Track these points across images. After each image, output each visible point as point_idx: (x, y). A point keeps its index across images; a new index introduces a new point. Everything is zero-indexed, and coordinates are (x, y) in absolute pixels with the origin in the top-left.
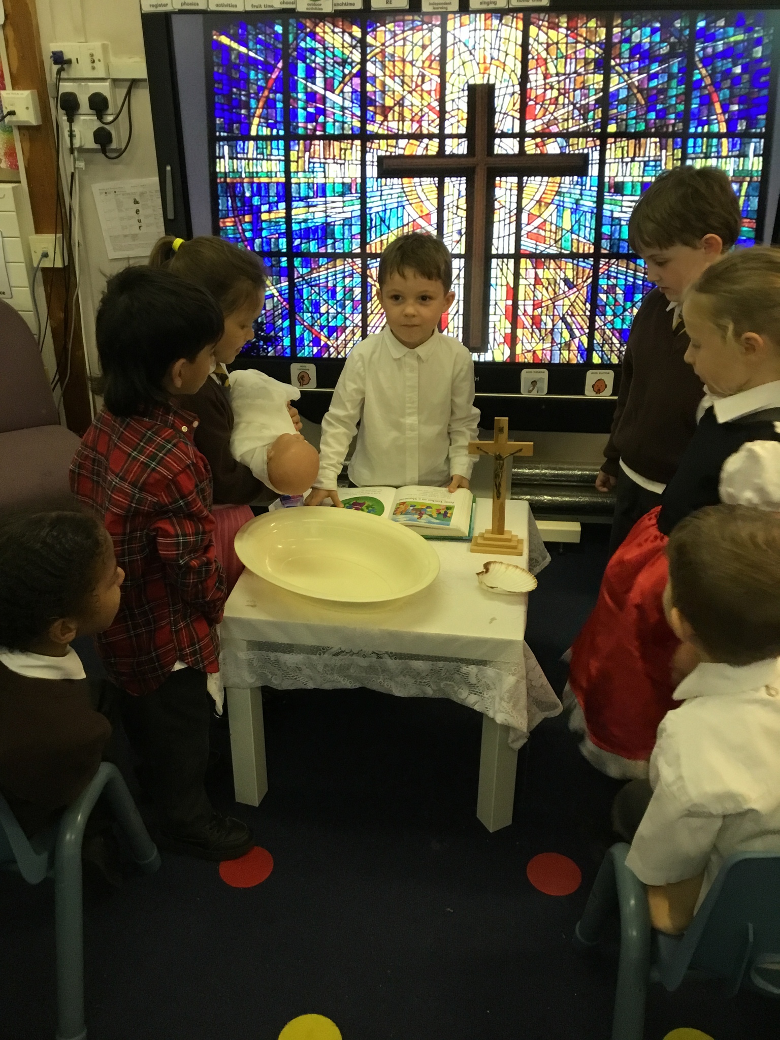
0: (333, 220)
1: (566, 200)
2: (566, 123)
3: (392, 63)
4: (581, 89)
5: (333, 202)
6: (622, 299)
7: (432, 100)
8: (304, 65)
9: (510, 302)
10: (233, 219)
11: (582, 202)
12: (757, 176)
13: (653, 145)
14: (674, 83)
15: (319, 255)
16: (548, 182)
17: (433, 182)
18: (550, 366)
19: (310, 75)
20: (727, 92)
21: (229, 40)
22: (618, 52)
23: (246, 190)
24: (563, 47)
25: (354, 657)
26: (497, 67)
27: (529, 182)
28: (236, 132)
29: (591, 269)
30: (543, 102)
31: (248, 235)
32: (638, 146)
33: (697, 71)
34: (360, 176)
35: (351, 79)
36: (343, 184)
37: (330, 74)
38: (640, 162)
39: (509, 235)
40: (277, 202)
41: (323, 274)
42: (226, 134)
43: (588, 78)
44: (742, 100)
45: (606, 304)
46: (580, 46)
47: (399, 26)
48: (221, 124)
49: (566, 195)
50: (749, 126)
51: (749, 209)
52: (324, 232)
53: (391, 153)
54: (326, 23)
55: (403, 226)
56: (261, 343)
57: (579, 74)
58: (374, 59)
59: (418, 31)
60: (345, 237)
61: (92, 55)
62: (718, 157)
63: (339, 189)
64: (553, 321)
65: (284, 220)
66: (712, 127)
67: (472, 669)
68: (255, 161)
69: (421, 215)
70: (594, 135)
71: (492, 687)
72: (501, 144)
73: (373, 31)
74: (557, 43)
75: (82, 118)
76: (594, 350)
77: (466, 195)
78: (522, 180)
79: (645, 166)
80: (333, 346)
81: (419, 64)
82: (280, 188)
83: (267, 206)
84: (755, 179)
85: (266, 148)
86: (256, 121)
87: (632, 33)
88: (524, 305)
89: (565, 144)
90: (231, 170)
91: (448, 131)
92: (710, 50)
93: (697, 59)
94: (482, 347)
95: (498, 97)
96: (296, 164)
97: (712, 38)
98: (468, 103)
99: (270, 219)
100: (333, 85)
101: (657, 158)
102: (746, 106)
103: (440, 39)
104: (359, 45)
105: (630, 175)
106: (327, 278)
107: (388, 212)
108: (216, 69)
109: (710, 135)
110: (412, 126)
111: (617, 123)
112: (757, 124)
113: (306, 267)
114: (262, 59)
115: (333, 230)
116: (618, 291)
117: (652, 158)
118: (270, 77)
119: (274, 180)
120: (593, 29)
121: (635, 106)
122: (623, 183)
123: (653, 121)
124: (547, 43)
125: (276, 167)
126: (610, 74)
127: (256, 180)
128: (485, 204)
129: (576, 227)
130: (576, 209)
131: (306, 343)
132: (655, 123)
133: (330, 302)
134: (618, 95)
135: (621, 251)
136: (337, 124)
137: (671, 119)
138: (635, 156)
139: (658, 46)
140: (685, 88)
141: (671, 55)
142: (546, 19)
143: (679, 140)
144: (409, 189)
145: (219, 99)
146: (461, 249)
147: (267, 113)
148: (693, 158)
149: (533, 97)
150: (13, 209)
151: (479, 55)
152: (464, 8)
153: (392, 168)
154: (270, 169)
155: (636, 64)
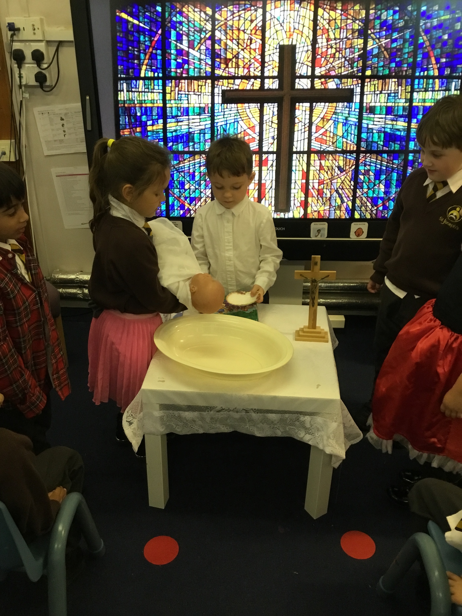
0: (193, 130)
1: (340, 117)
2: (340, 69)
3: (231, 31)
4: (349, 48)
5: (193, 119)
6: (373, 178)
7: (257, 54)
8: (175, 32)
9: (304, 181)
10: (129, 130)
11: (349, 119)
13: (393, 83)
14: (407, 45)
15: (184, 153)
16: (328, 106)
17: (256, 106)
18: (328, 220)
19: (179, 38)
20: (439, 50)
21: (126, 16)
22: (372, 25)
23: (138, 112)
24: (339, 22)
25: (231, 413)
26: (298, 34)
27: (316, 106)
28: (131, 74)
29: (354, 160)
30: (326, 56)
32: (384, 84)
33: (421, 38)
34: (210, 102)
35: (205, 41)
36: (200, 107)
37: (192, 38)
38: (385, 94)
39: (304, 139)
40: (158, 119)
41: (187, 164)
42: (124, 76)
43: (354, 41)
44: (448, 56)
45: (363, 182)
46: (349, 21)
47: (236, 8)
48: (122, 69)
49: (339, 114)
50: (452, 72)
52: (188, 138)
53: (230, 88)
54: (190, 5)
55: (238, 134)
57: (349, 39)
58: (220, 28)
59: (248, 11)
60: (201, 141)
61: (33, 25)
62: (432, 91)
63: (197, 111)
64: (330, 192)
65: (162, 130)
66: (429, 72)
67: (307, 418)
68: (143, 93)
69: (249, 127)
70: (357, 77)
71: (321, 429)
72: (300, 83)
73: (219, 10)
74: (335, 19)
75: (27, 65)
76: (356, 210)
77: (278, 114)
78: (313, 105)
79: (388, 96)
80: (193, 210)
81: (249, 32)
82: (159, 110)
83: (151, 122)
85: (151, 85)
86: (144, 67)
87: (381, 14)
88: (313, 183)
89: (339, 83)
90: (128, 99)
91: (266, 74)
92: (429, 25)
93: (421, 30)
94: (287, 209)
95: (298, 53)
96: (169, 95)
97: (429, 17)
98: (279, 57)
99: (153, 130)
100: (194, 45)
101: (395, 91)
102: (450, 60)
103: (262, 16)
104: (210, 19)
105: (379, 102)
106: (189, 167)
107: (228, 125)
108: (118, 34)
109: (428, 77)
110: (244, 71)
111: (371, 69)
112: (456, 70)
113: (176, 160)
114: (148, 28)
115: (193, 137)
116: (371, 173)
117: (392, 92)
118: (153, 40)
119: (156, 105)
120: (357, 11)
121: (382, 59)
122: (375, 107)
123: (393, 68)
124: (329, 19)
125: (157, 97)
126: (368, 39)
127: (144, 105)
128: (289, 120)
129: (345, 134)
130: (345, 123)
131: (176, 208)
132: (395, 70)
133: (191, 182)
134: (373, 52)
135: (373, 149)
136: (196, 70)
137: (404, 67)
138: (382, 90)
139: (397, 22)
140: (413, 48)
141: (405, 27)
142: (329, 4)
143: (409, 80)
144: (242, 111)
145: (120, 54)
146: (274, 148)
147: (152, 63)
148: (417, 92)
149: (320, 53)
151: (286, 26)
153: (230, 97)
154: (153, 98)
155: (384, 33)
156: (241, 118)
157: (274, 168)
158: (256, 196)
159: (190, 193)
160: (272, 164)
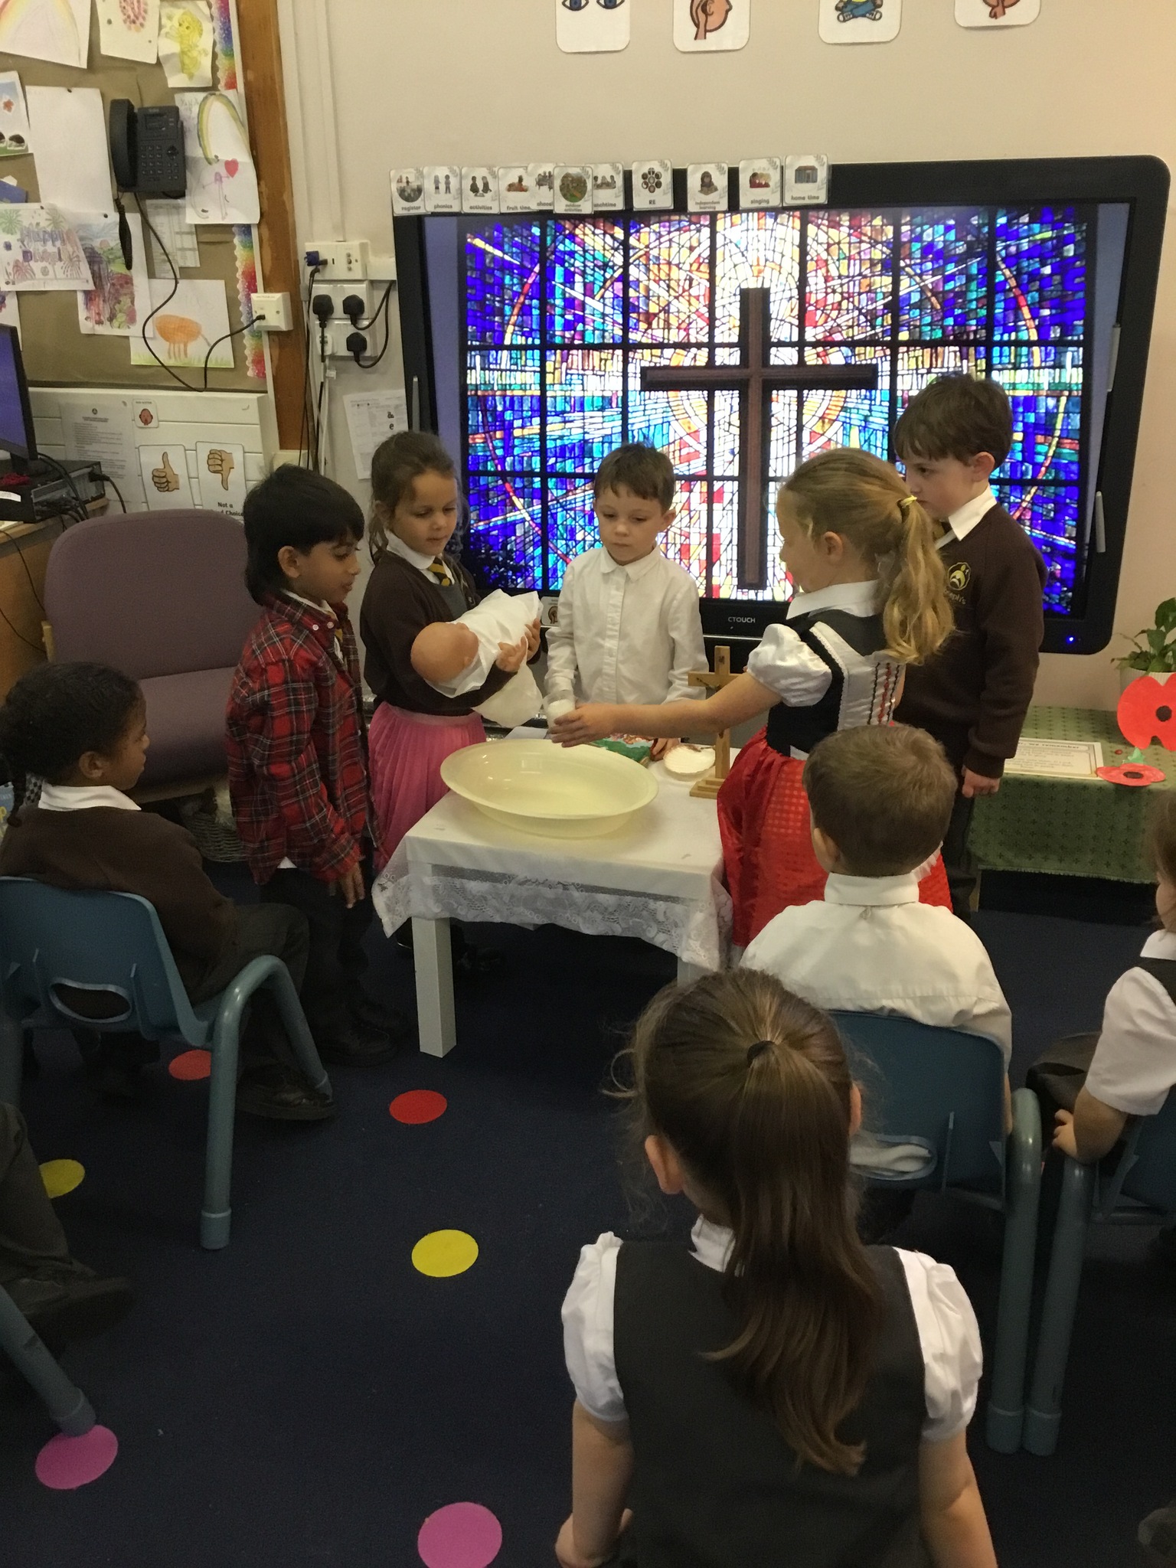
0: (592, 437)
1: (853, 416)
2: (851, 330)
3: (656, 266)
4: (867, 292)
5: (591, 417)
7: (701, 305)
8: (562, 269)
10: (483, 435)
11: (871, 419)
12: (1077, 390)
13: (952, 355)
14: (974, 285)
15: (575, 476)
16: (832, 396)
17: (701, 396)
19: (569, 278)
20: (1036, 295)
21: (484, 243)
22: (908, 252)
23: (498, 404)
24: (845, 247)
25: (540, 887)
26: (773, 269)
27: (810, 396)
30: (824, 307)
31: (499, 452)
32: (934, 355)
33: (999, 272)
34: (621, 388)
35: (612, 284)
36: (603, 397)
37: (590, 278)
39: (789, 455)
40: (531, 417)
41: (579, 495)
42: (478, 343)
43: (874, 281)
44: (1053, 304)
46: (864, 246)
47: (664, 227)
48: (473, 332)
49: (853, 411)
50: (1064, 333)
51: (1070, 427)
52: (583, 449)
53: (655, 363)
54: (587, 224)
55: (669, 444)
56: (510, 573)
57: (865, 277)
58: (637, 262)
59: (685, 232)
61: (349, 255)
62: (1029, 368)
63: (598, 403)
65: (538, 436)
66: (1020, 334)
67: (661, 906)
68: (508, 372)
69: (689, 431)
70: (883, 344)
71: (680, 924)
72: (778, 354)
73: (636, 232)
74: (839, 243)
75: (337, 322)
77: (740, 410)
78: (803, 394)
81: (686, 267)
82: (535, 401)
83: (521, 421)
84: (1075, 393)
85: (521, 358)
86: (510, 329)
87: (923, 231)
89: (850, 354)
90: (483, 382)
91: (717, 340)
92: (1013, 249)
93: (999, 259)
94: (760, 584)
95: (774, 302)
96: (552, 375)
97: (1017, 237)
98: (740, 309)
99: (523, 435)
100: (593, 291)
102: (1059, 311)
103: (709, 240)
104: (621, 247)
106: (584, 501)
107: (652, 428)
108: (469, 273)
109: (1018, 344)
110: (678, 334)
111: (909, 330)
112: (1073, 330)
113: (561, 489)
114: (518, 263)
115: (592, 448)
118: (526, 282)
119: (529, 393)
120: (879, 227)
121: (929, 311)
123: (950, 328)
124: (828, 243)
125: (531, 379)
126: (900, 275)
127: (509, 393)
128: (760, 420)
130: (865, 427)
132: (953, 330)
133: (587, 528)
134: (910, 298)
136: (597, 332)
137: (971, 325)
138: (931, 366)
139: (953, 246)
140: (986, 291)
141: (969, 254)
142: (826, 217)
143: (982, 349)
144: (676, 403)
145: (472, 306)
146: (734, 470)
147: (523, 321)
148: (999, 370)
149: (813, 301)
150: (258, 422)
151: (752, 256)
152: (734, 207)
153: (656, 380)
154: (524, 380)
155: (929, 265)
156: (674, 416)
157: (736, 507)
158: (703, 557)
159: (584, 548)
160: (732, 500)
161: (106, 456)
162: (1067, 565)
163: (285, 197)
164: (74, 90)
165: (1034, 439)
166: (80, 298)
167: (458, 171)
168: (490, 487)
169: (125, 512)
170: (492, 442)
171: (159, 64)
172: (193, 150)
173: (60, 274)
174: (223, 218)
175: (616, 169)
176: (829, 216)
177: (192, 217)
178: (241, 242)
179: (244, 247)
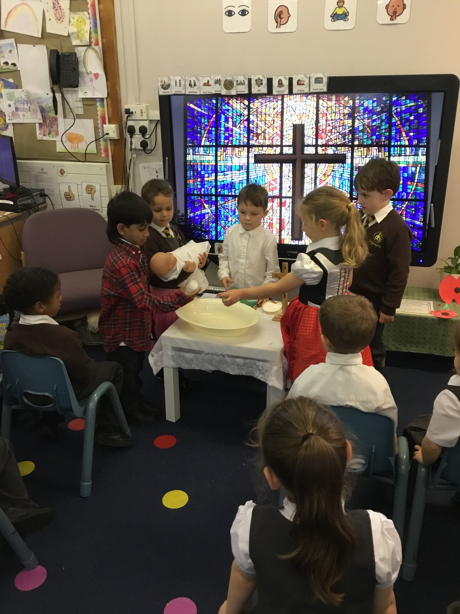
0: (235, 181)
1: (336, 174)
2: (336, 140)
3: (261, 115)
4: (342, 126)
5: (235, 173)
7: (278, 131)
8: (224, 116)
10: (193, 180)
11: (343, 175)
12: (424, 164)
13: (375, 150)
14: (384, 123)
15: (228, 196)
16: (328, 166)
17: (278, 165)
19: (227, 120)
20: (408, 127)
21: (194, 106)
22: (358, 111)
23: (199, 168)
24: (334, 109)
25: (214, 356)
26: (306, 117)
27: (320, 166)
28: (196, 143)
30: (326, 131)
31: (199, 187)
32: (368, 150)
33: (394, 119)
34: (246, 162)
35: (243, 122)
36: (239, 166)
37: (235, 120)
38: (369, 157)
40: (212, 173)
41: (230, 203)
42: (191, 144)
43: (345, 121)
44: (414, 131)
46: (341, 108)
47: (264, 100)
48: (189, 140)
49: (336, 172)
50: (418, 142)
51: (421, 179)
52: (232, 186)
53: (260, 153)
54: (234, 99)
55: (265, 184)
56: (203, 233)
57: (341, 120)
59: (272, 102)
60: (240, 188)
61: (141, 110)
62: (405, 156)
63: (238, 168)
65: (214, 181)
66: (401, 142)
67: (261, 364)
68: (203, 156)
69: (273, 179)
70: (348, 146)
71: (268, 371)
72: (307, 150)
73: (253, 102)
74: (331, 107)
75: (136, 136)
77: (292, 171)
78: (317, 165)
81: (272, 116)
82: (213, 167)
83: (207, 174)
84: (423, 165)
85: (208, 150)
86: (204, 139)
87: (364, 102)
89: (335, 150)
90: (193, 159)
91: (284, 144)
92: (399, 110)
93: (393, 113)
94: (300, 239)
95: (306, 129)
96: (220, 157)
97: (400, 105)
98: (293, 132)
99: (208, 180)
100: (236, 125)
101: (377, 156)
102: (417, 134)
103: (281, 105)
104: (247, 108)
106: (232, 206)
107: (258, 178)
108: (188, 118)
109: (401, 146)
110: (269, 141)
111: (358, 141)
112: (422, 141)
113: (223, 201)
114: (207, 114)
115: (235, 185)
117: (375, 156)
118: (210, 121)
119: (211, 164)
120: (347, 101)
121: (366, 133)
123: (374, 140)
124: (327, 107)
125: (212, 158)
126: (355, 119)
127: (203, 164)
129: (341, 186)
130: (341, 178)
132: (376, 141)
133: (233, 216)
134: (359, 128)
136: (237, 141)
137: (382, 139)
138: (367, 155)
139: (376, 108)
140: (388, 126)
141: (382, 111)
142: (326, 97)
143: (387, 148)
144: (268, 168)
145: (189, 130)
146: (290, 194)
147: (209, 136)
148: (393, 156)
149: (321, 129)
150: (106, 174)
151: (298, 112)
152: (291, 93)
153: (260, 159)
154: (209, 159)
155: (366, 116)
156: (267, 173)
157: (291, 208)
158: (278, 228)
159: (232, 224)
160: (289, 206)
161: (46, 187)
162: (419, 232)
163: (117, 87)
164: (36, 46)
165: (407, 183)
166: (37, 126)
167: (184, 78)
168: (195, 200)
169: (54, 209)
170: (196, 183)
171: (69, 36)
172: (82, 69)
173: (30, 116)
174: (93, 95)
175: (245, 78)
176: (327, 96)
177: (81, 95)
178: (100, 105)
179: (101, 107)
